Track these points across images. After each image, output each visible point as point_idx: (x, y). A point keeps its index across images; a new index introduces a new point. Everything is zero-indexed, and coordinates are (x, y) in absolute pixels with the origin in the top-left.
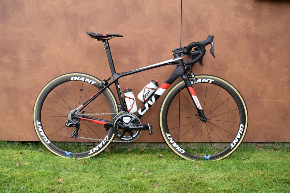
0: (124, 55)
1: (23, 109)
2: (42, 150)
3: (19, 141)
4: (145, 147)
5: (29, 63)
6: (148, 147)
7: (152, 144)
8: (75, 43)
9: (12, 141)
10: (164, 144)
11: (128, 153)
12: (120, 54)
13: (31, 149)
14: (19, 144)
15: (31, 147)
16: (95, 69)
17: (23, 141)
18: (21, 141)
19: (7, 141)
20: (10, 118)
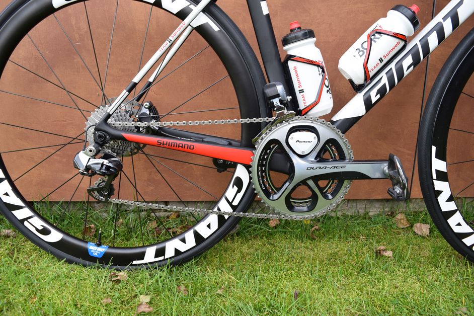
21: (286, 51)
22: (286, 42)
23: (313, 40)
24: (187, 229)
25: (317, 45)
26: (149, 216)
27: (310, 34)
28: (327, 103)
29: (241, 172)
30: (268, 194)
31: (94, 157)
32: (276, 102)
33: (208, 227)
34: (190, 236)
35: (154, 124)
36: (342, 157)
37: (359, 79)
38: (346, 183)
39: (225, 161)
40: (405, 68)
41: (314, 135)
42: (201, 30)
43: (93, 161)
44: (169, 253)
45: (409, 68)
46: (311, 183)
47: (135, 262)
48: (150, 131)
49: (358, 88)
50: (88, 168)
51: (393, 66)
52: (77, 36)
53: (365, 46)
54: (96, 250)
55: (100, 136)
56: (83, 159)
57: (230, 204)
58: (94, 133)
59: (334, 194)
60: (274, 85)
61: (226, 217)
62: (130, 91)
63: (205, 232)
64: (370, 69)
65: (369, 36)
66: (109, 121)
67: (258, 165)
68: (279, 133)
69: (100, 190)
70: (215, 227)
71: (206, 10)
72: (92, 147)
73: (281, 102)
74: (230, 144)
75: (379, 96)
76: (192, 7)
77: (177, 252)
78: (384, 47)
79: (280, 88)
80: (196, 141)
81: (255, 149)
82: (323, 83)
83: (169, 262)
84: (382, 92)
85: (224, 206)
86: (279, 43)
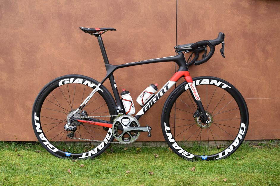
0: (119, 55)
1: (19, 110)
2: (39, 150)
3: (16, 142)
4: (141, 146)
5: (24, 64)
6: (144, 145)
7: (148, 143)
8: (69, 44)
9: (9, 142)
10: (160, 142)
11: (124, 152)
12: (115, 54)
13: (28, 149)
14: (16, 144)
15: (28, 148)
16: (90, 69)
17: (21, 142)
18: (18, 142)
19: (5, 142)
20: (6, 119)
21: (122, 97)
22: (122, 95)
23: (129, 94)
24: (95, 147)
25: (130, 95)
26: (84, 147)
27: (128, 92)
28: (133, 111)
29: (110, 130)
30: (117, 136)
31: (70, 126)
32: (118, 111)
33: (101, 147)
34: (96, 149)
35: (86, 117)
36: (137, 126)
37: (141, 104)
38: (139, 133)
39: (107, 127)
40: (154, 101)
41: (129, 120)
42: (99, 91)
43: (69, 127)
44: (90, 155)
45: (155, 101)
46: (128, 133)
47: (79, 158)
48: (85, 119)
49: (142, 107)
50: (68, 129)
51: (151, 101)
52: (63, 89)
53: (142, 95)
54: (68, 154)
55: (71, 120)
56: (67, 126)
57: (107, 139)
58: (70, 120)
59: (136, 136)
60: (118, 107)
61: (106, 143)
62: (79, 109)
63: (100, 148)
64: (144, 102)
65: (143, 93)
66: (74, 116)
67: (114, 128)
68: (119, 119)
69: (70, 135)
70: (103, 146)
71: (100, 87)
72: (69, 123)
73: (119, 111)
74: (108, 123)
75: (147, 109)
76: (96, 86)
77: (92, 154)
78: (147, 96)
79: (119, 108)
80: (98, 122)
81: (113, 124)
82: (131, 105)
83: (89, 157)
84: (148, 107)
85: (105, 140)
86: (120, 94)
